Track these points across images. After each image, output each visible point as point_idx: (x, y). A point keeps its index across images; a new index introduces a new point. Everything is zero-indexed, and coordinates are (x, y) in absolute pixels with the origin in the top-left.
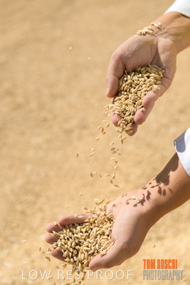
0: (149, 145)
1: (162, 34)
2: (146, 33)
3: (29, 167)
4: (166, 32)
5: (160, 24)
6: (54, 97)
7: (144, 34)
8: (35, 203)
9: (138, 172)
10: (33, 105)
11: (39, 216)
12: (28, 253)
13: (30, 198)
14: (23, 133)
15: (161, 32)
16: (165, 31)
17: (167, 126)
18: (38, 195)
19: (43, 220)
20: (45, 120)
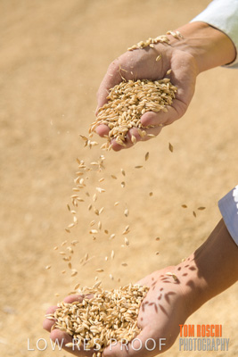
0: (179, 190)
1: (180, 45)
2: (159, 42)
3: (28, 218)
4: (185, 44)
5: (178, 33)
6: (62, 129)
7: (155, 43)
8: (35, 263)
9: (166, 223)
10: (35, 139)
11: (41, 279)
12: (27, 326)
13: (31, 256)
14: (22, 175)
15: (178, 43)
16: (185, 41)
17: (202, 167)
18: (39, 253)
19: (46, 284)
20: (50, 158)
